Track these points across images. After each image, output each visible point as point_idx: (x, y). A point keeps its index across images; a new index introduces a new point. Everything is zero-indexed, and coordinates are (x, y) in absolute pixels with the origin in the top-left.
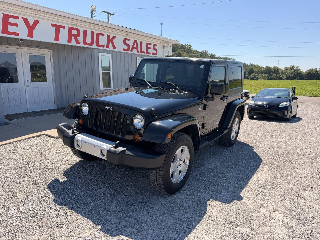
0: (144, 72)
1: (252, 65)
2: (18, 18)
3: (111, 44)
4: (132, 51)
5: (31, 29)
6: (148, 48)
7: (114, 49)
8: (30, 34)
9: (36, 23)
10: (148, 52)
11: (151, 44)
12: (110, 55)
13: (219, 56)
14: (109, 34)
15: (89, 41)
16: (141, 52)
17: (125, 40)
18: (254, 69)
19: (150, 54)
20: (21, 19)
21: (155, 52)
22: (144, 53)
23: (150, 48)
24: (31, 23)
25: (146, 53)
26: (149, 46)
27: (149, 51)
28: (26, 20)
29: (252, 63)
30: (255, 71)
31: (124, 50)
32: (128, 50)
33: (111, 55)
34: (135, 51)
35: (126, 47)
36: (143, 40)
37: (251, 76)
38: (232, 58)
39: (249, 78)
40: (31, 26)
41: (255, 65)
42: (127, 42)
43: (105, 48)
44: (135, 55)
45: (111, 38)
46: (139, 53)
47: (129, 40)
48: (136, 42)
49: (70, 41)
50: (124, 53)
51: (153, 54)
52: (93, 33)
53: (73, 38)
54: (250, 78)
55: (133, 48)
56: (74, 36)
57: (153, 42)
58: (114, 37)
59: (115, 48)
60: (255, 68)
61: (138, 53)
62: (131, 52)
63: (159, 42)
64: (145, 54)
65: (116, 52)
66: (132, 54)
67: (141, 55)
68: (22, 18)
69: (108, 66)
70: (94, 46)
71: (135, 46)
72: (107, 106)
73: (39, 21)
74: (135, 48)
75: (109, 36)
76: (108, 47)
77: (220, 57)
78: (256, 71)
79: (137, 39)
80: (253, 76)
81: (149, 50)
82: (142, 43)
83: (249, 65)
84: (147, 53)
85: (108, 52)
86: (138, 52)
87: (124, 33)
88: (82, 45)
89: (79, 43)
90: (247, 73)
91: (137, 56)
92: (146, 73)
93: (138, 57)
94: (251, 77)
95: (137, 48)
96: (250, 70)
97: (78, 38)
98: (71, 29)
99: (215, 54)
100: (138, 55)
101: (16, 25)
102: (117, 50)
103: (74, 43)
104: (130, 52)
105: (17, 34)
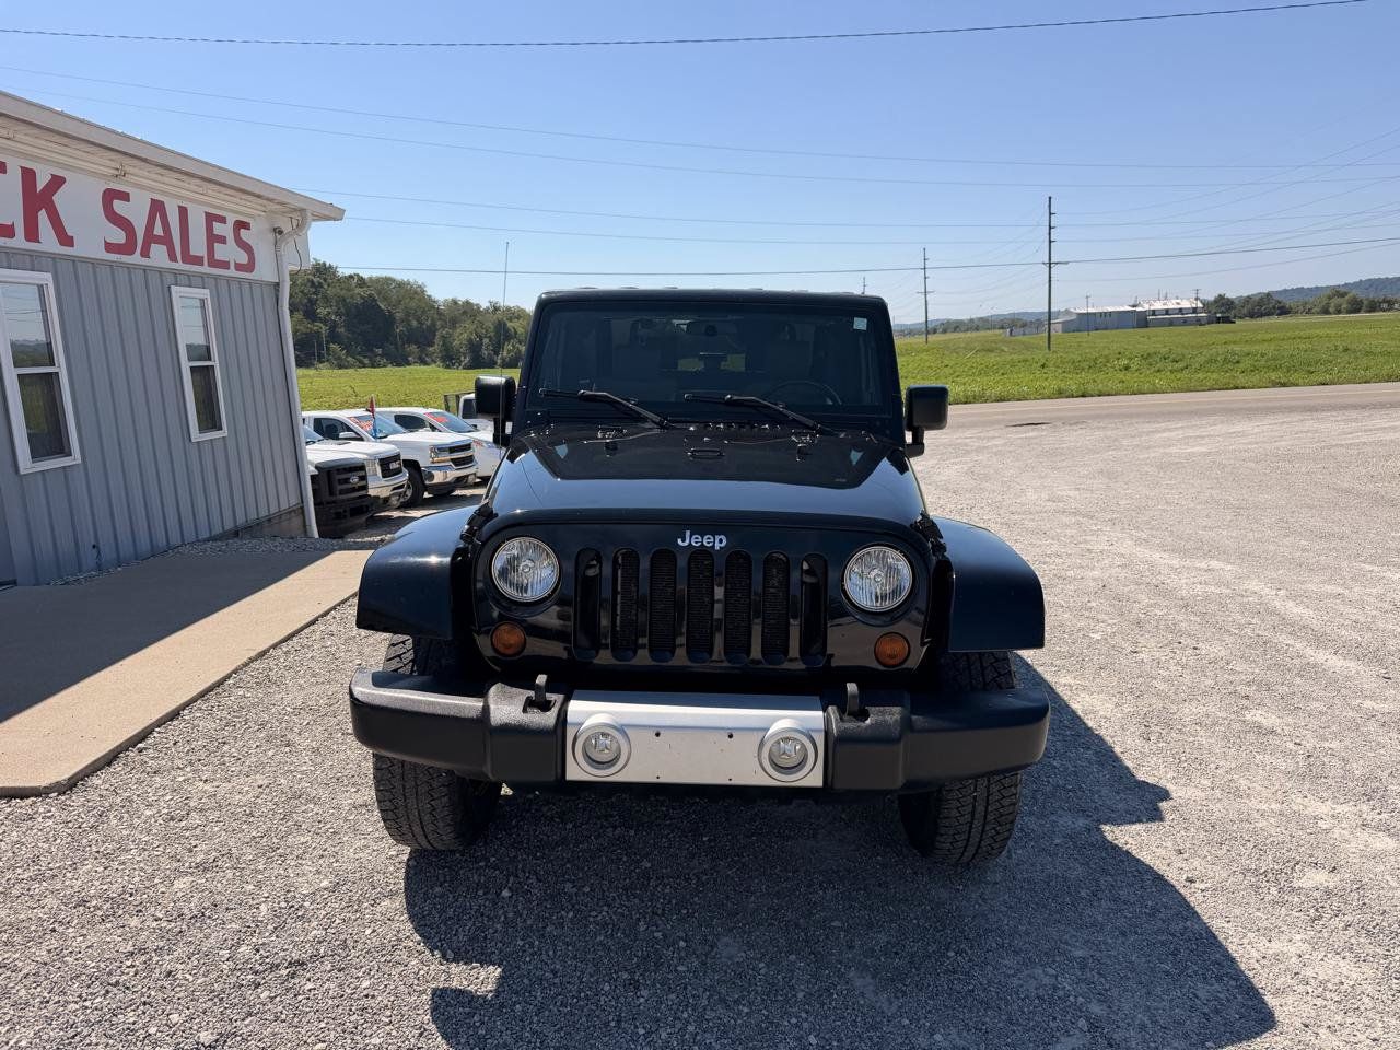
0: (210, 359)
1: (496, 309)
3: (43, 215)
4: (145, 253)
6: (213, 239)
7: (61, 244)
10: (217, 257)
11: (223, 220)
12: (46, 278)
13: (351, 272)
14: (29, 165)
16: (189, 258)
17: (110, 196)
18: (509, 324)
19: (225, 265)
21: (243, 258)
22: (198, 261)
23: (223, 240)
25: (209, 265)
26: (218, 228)
27: (221, 252)
29: (494, 299)
30: (516, 333)
31: (110, 247)
32: (127, 248)
33: (49, 275)
34: (159, 254)
35: (118, 236)
36: (191, 200)
37: (505, 354)
38: (411, 280)
39: (495, 363)
41: (509, 309)
42: (118, 206)
43: (19, 241)
44: (161, 272)
45: (40, 185)
46: (180, 265)
47: (125, 197)
48: (157, 208)
50: (111, 265)
51: (239, 267)
54: (499, 361)
55: (150, 238)
57: (234, 209)
58: (57, 182)
59: (67, 240)
60: (510, 320)
61: (174, 265)
63: (259, 207)
64: (205, 269)
65: (74, 260)
66: (145, 270)
67: (189, 275)
69: (42, 338)
71: (158, 230)
72: (688, 533)
74: (158, 240)
75: (28, 176)
76: (32, 234)
77: (358, 275)
78: (520, 330)
79: (163, 192)
80: (509, 351)
81: (217, 246)
82: (183, 211)
83: (487, 309)
84: (214, 263)
85: (33, 262)
86: (173, 258)
87: (105, 159)
90: (486, 341)
91: (169, 278)
92: (217, 362)
93: (176, 285)
94: (503, 359)
95: (166, 240)
96: (496, 327)
99: (334, 265)
100: (175, 273)
102: (74, 252)
104: (136, 258)
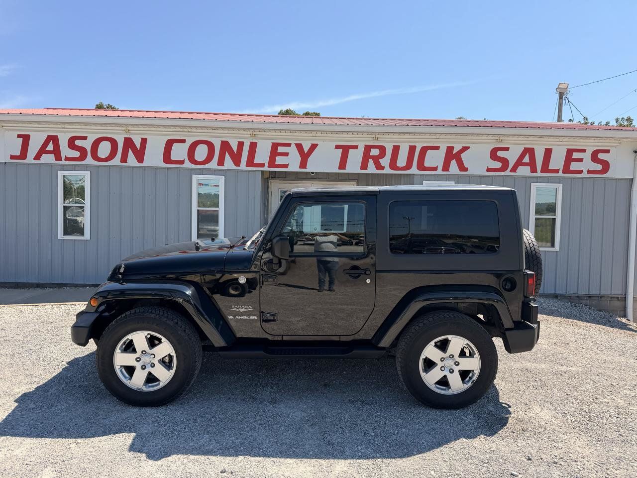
2: (289, 145)
3: (453, 162)
4: (513, 170)
5: (305, 157)
6: (570, 160)
7: (460, 171)
8: (303, 164)
9: (314, 147)
10: (572, 169)
11: (583, 151)
14: (450, 145)
15: (402, 161)
16: (545, 170)
17: (495, 150)
20: (293, 146)
21: (598, 167)
22: (555, 171)
23: (580, 160)
24: (306, 150)
25: (563, 173)
28: (299, 147)
31: (489, 170)
32: (502, 169)
35: (497, 165)
36: (554, 145)
40: (306, 152)
42: (501, 153)
43: (439, 171)
44: (524, 177)
45: (455, 152)
46: (539, 174)
47: (506, 149)
48: (528, 151)
49: (364, 166)
50: (492, 177)
51: (592, 172)
52: (412, 149)
53: (371, 162)
55: (519, 164)
56: (374, 158)
57: (592, 145)
58: (465, 149)
59: (464, 169)
61: (533, 174)
62: (513, 174)
66: (513, 177)
67: (548, 178)
68: (296, 144)
70: (414, 170)
71: (526, 160)
73: (317, 145)
74: (525, 164)
75: (450, 149)
76: (446, 168)
79: (533, 145)
81: (574, 164)
82: (548, 151)
84: (567, 171)
85: (448, 178)
86: (534, 171)
87: (490, 137)
88: (388, 170)
89: (383, 168)
91: (532, 180)
92: (560, 217)
93: (536, 182)
95: (532, 164)
97: (380, 160)
98: (368, 148)
100: (538, 178)
101: (286, 154)
103: (371, 169)
104: (507, 173)
105: (286, 166)
